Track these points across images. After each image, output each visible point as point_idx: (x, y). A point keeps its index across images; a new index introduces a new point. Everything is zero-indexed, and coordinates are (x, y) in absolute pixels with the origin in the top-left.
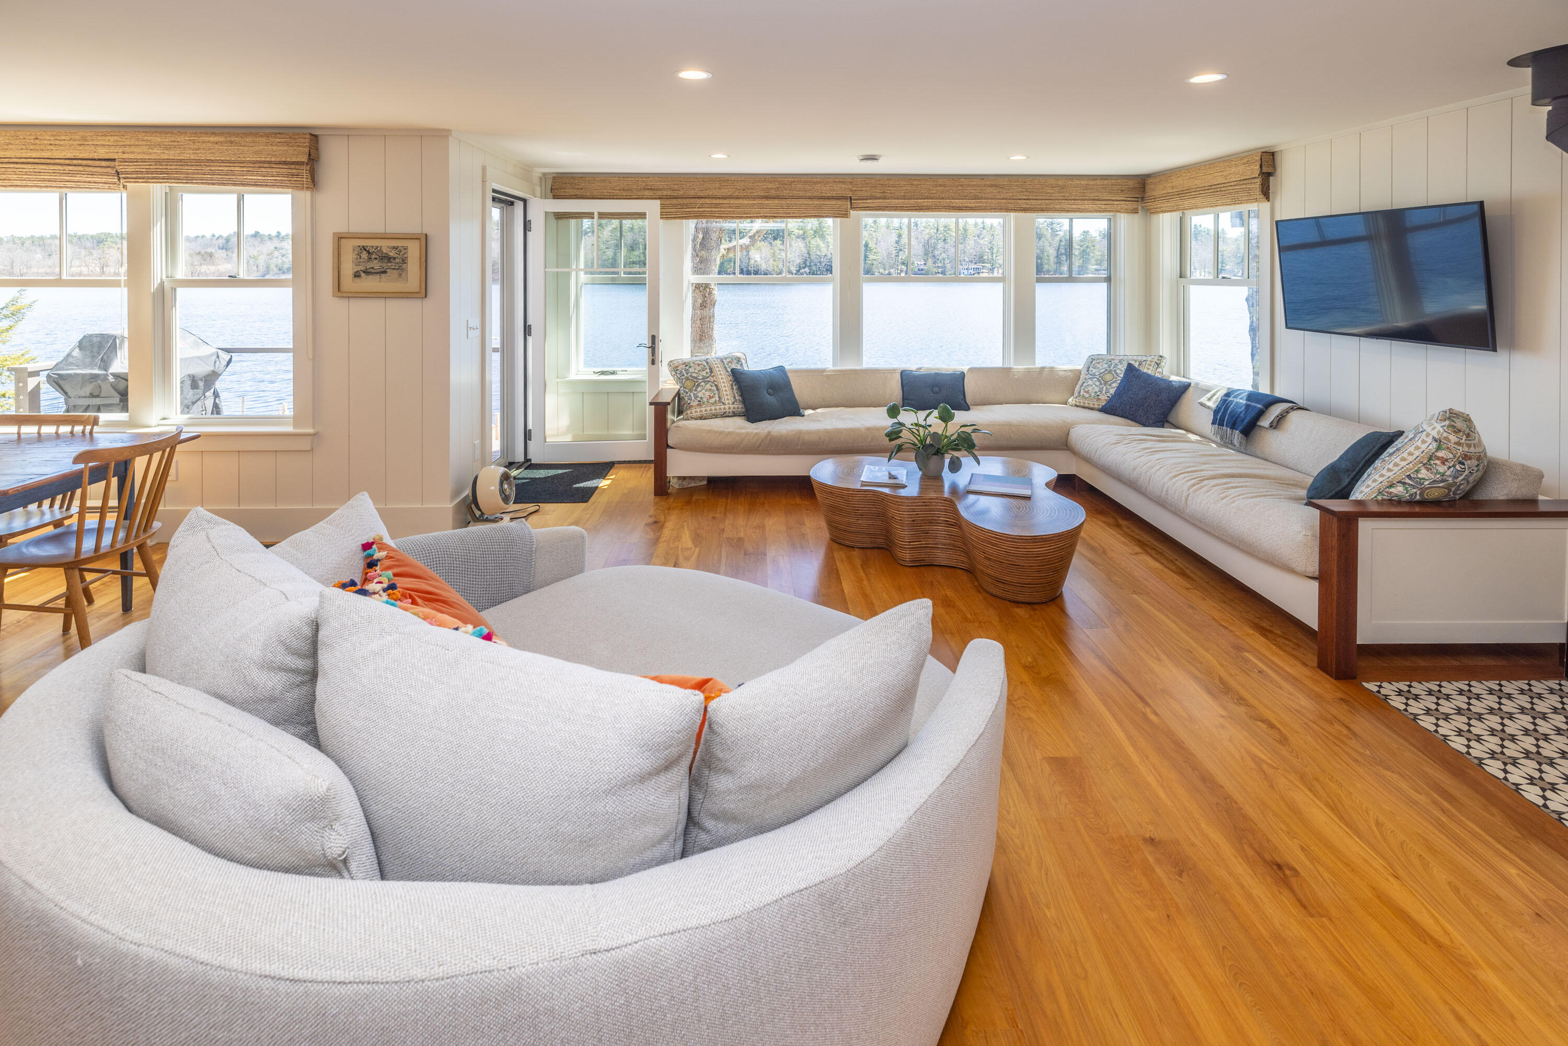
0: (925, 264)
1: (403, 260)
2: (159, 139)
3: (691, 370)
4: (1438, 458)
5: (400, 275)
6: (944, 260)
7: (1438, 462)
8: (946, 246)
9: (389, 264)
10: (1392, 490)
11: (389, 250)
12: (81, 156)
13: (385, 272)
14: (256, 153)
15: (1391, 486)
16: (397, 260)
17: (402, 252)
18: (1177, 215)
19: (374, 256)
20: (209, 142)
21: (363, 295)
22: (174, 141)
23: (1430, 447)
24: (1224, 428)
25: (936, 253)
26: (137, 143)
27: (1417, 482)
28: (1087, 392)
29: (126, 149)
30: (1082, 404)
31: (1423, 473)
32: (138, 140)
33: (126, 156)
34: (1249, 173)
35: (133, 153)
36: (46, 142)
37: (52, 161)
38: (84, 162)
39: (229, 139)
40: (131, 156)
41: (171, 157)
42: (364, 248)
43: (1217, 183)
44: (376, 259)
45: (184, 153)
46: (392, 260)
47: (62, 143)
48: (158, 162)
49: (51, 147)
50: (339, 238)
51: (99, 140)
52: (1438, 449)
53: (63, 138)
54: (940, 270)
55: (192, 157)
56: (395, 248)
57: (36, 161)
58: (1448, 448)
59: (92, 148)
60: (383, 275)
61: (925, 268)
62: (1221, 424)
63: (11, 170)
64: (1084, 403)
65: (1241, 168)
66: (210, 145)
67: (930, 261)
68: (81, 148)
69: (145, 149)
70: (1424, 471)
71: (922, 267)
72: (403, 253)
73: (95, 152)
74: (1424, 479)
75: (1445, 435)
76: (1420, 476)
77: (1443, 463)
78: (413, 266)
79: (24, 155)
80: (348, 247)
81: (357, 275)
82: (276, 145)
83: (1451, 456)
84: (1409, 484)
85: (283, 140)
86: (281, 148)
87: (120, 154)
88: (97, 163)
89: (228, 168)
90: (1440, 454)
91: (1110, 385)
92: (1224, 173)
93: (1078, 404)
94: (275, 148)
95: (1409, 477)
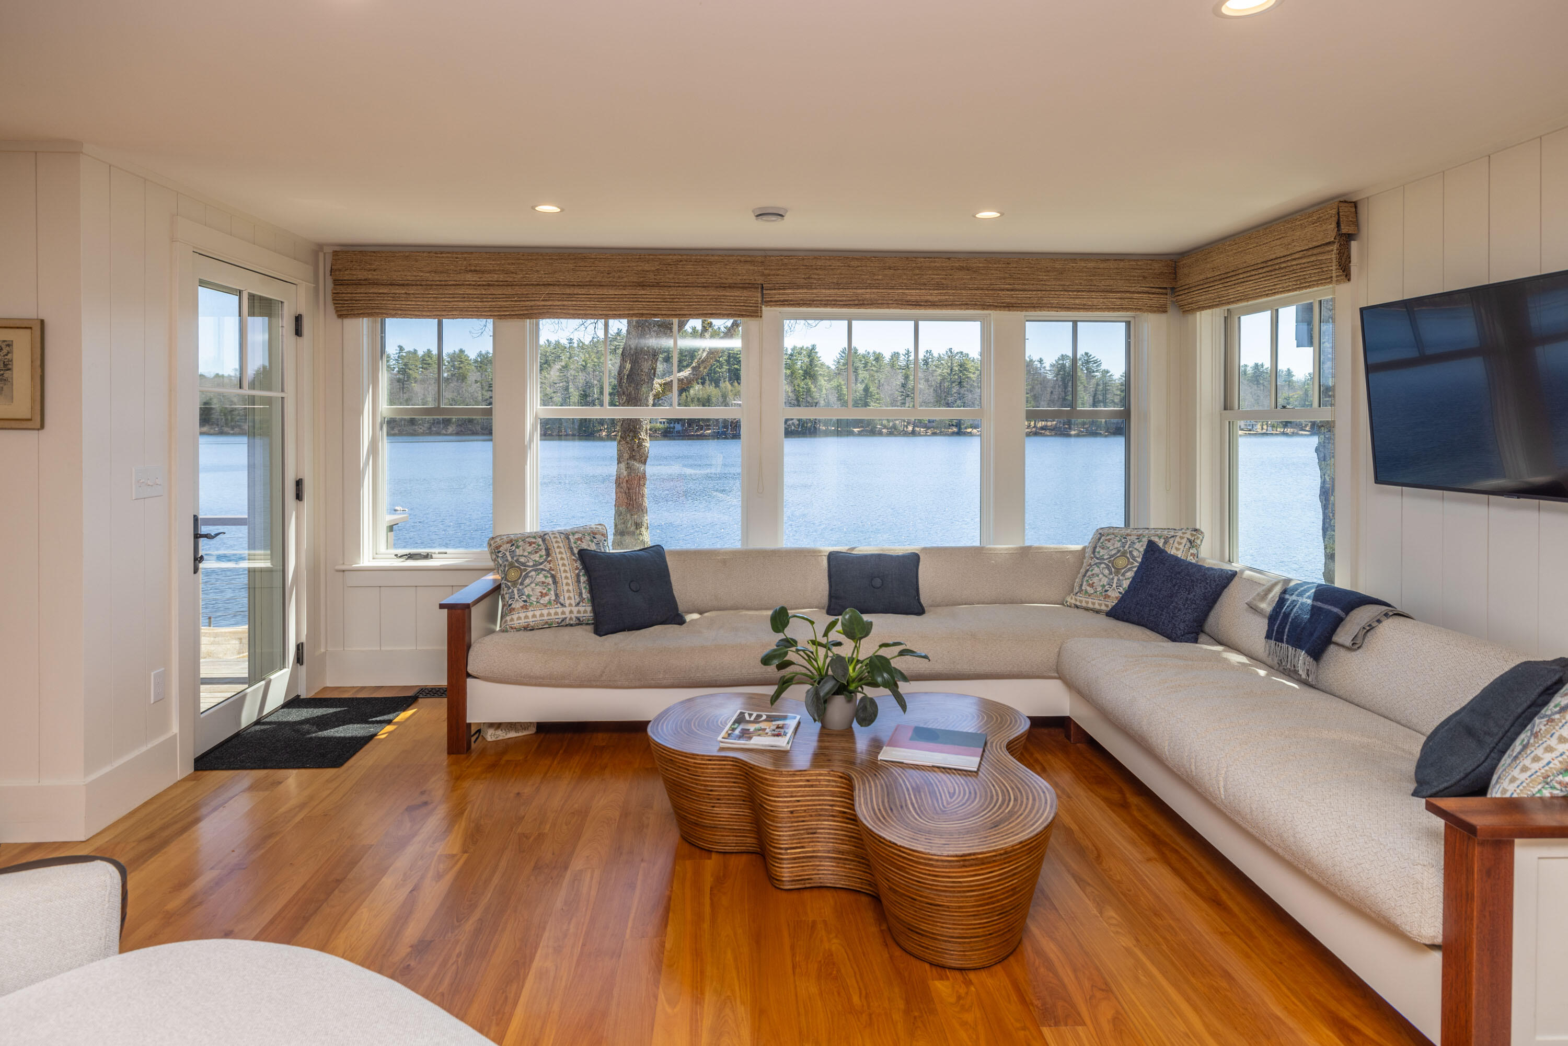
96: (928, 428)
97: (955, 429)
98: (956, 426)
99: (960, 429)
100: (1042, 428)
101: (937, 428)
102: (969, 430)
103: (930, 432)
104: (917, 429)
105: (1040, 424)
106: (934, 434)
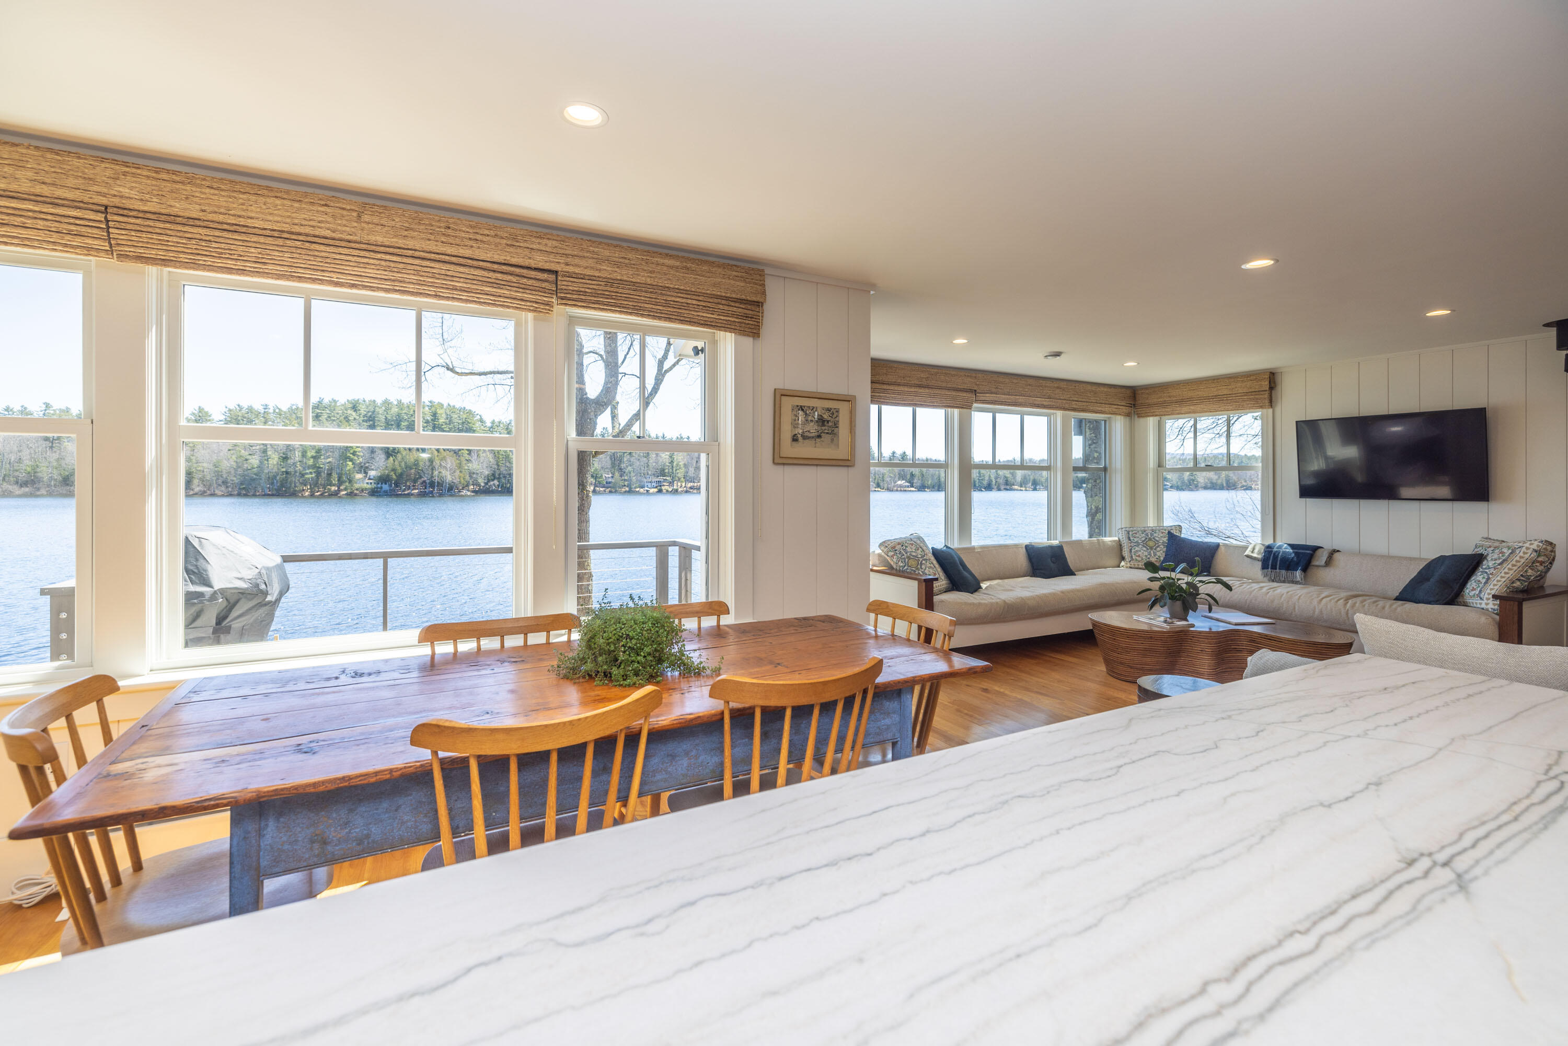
0: (612, 477)
1: (835, 424)
2: (607, 253)
3: (909, 549)
4: (1538, 562)
5: (832, 440)
6: (630, 473)
7: (1538, 564)
8: (632, 459)
9: (823, 428)
10: (1514, 585)
11: (823, 411)
12: (514, 261)
13: (819, 436)
14: (714, 285)
15: (1513, 583)
16: (830, 424)
17: (834, 413)
18: (1157, 418)
19: (810, 418)
20: (663, 264)
21: (801, 462)
22: (625, 258)
23: (1532, 555)
24: (1278, 570)
25: (623, 466)
26: (581, 254)
27: (1526, 578)
28: (1139, 556)
29: (569, 260)
30: (1136, 566)
31: (1530, 572)
32: (582, 250)
33: (571, 269)
34: (1257, 387)
35: (576, 265)
36: (463, 235)
37: (475, 263)
38: (518, 270)
39: (685, 264)
40: (577, 270)
41: (625, 278)
42: (801, 408)
43: (1222, 394)
44: (812, 421)
45: (638, 275)
46: (826, 423)
47: (485, 239)
48: (610, 282)
49: (471, 243)
50: (780, 395)
51: (533, 243)
52: (1539, 556)
53: (487, 232)
54: (626, 483)
55: (649, 281)
56: (829, 410)
57: (454, 259)
58: (1545, 555)
59: (527, 252)
60: (818, 440)
61: (613, 481)
62: (1274, 567)
63: (413, 267)
64: (1138, 565)
65: (1249, 384)
66: (665, 268)
67: (617, 474)
68: (512, 250)
69: (591, 262)
70: (1530, 571)
71: (610, 480)
72: (835, 416)
73: (530, 258)
74: (1531, 576)
75: (1544, 546)
76: (1528, 574)
77: (1541, 565)
78: (843, 430)
79: (434, 249)
80: (788, 404)
81: (795, 439)
82: (733, 279)
83: (1547, 559)
84: (1522, 580)
85: (740, 274)
86: (738, 283)
87: (563, 266)
88: (533, 274)
89: (684, 300)
90: (1540, 559)
91: (1155, 549)
92: (1230, 387)
93: (1133, 566)
94: (732, 282)
95: (1522, 575)
96: (607, 488)
97: (627, 489)
98: (627, 486)
99: (630, 488)
100: (691, 488)
101: (613, 488)
102: (637, 490)
103: (608, 490)
104: (597, 489)
105: (690, 485)
106: (610, 492)
